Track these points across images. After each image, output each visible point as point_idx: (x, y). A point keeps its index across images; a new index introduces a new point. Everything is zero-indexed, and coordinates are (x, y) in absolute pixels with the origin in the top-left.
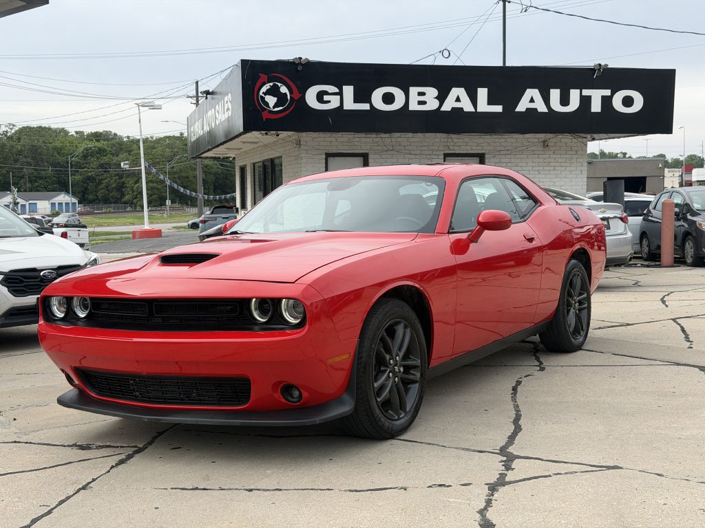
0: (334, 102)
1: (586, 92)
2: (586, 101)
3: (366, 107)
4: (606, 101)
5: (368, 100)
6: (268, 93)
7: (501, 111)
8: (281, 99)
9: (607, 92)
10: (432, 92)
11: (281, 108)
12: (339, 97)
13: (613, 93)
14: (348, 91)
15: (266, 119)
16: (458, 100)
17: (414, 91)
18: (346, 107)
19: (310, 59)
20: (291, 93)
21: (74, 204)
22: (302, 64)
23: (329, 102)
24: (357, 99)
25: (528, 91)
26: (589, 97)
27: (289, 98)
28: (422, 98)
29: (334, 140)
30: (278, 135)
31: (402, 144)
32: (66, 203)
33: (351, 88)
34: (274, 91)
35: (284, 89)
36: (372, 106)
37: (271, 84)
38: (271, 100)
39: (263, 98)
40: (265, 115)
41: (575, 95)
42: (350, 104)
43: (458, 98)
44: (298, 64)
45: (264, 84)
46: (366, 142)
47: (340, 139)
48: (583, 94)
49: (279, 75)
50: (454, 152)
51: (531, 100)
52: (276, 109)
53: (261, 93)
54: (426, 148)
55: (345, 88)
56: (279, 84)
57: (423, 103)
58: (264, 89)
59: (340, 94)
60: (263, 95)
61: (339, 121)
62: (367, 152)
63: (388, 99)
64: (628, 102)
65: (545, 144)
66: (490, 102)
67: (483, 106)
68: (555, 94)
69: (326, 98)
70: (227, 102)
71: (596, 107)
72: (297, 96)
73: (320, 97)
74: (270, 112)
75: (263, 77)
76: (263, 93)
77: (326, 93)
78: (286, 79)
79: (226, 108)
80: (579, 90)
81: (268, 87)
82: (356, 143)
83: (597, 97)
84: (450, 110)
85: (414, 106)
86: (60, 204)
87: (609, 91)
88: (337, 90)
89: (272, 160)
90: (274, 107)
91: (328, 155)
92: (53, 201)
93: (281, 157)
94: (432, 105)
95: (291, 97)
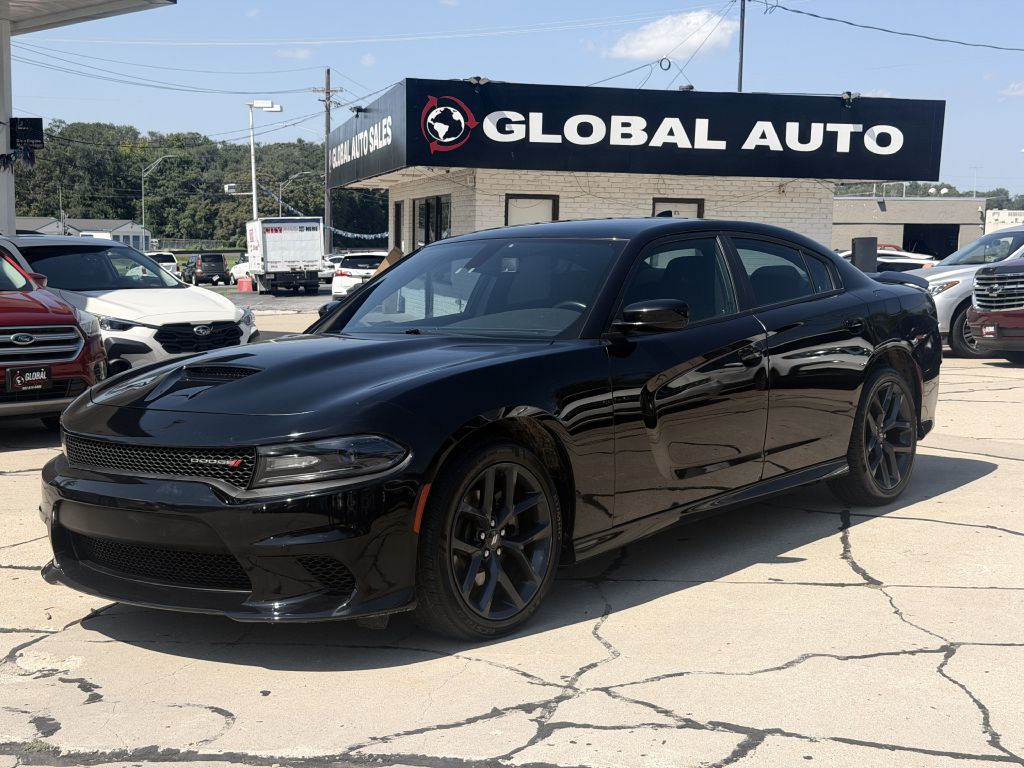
0: (518, 133)
1: (831, 127)
2: (830, 138)
3: (556, 139)
4: (857, 139)
5: (560, 131)
6: (437, 119)
7: (724, 148)
8: (454, 127)
9: (859, 128)
10: (638, 123)
11: (453, 139)
12: (524, 126)
13: (865, 130)
14: (536, 119)
15: (435, 151)
16: (671, 133)
17: (617, 121)
18: (532, 139)
19: (491, 80)
20: (466, 120)
22: (480, 85)
23: (512, 132)
24: (546, 131)
25: (759, 124)
26: (835, 134)
27: (463, 126)
28: (626, 130)
29: (517, 177)
30: (448, 171)
31: (602, 185)
33: (539, 116)
34: (445, 118)
35: (457, 116)
36: (564, 138)
37: (442, 109)
38: (442, 129)
39: (431, 126)
40: (433, 147)
41: (817, 130)
42: (537, 136)
43: (671, 131)
44: (476, 85)
45: (433, 108)
46: (556, 182)
47: (523, 177)
48: (828, 129)
49: (452, 98)
50: (666, 196)
51: (762, 135)
52: (447, 140)
53: (429, 120)
54: (631, 191)
55: (532, 115)
56: (452, 109)
57: (628, 136)
58: (434, 114)
59: (526, 122)
60: (432, 122)
61: (523, 156)
62: (557, 194)
63: (585, 130)
64: (884, 140)
65: (781, 189)
66: (712, 136)
67: (703, 142)
68: (792, 129)
69: (508, 127)
70: (386, 127)
71: (843, 146)
72: (473, 124)
73: (501, 126)
74: (440, 143)
75: (433, 100)
76: (432, 120)
77: (509, 121)
78: (460, 102)
79: (384, 133)
80: (822, 125)
81: (439, 113)
82: (544, 183)
83: (844, 132)
84: (660, 145)
85: (616, 140)
87: (861, 126)
88: (522, 118)
89: (438, 198)
90: (445, 137)
91: (509, 197)
93: (449, 195)
94: (639, 138)
95: (466, 125)
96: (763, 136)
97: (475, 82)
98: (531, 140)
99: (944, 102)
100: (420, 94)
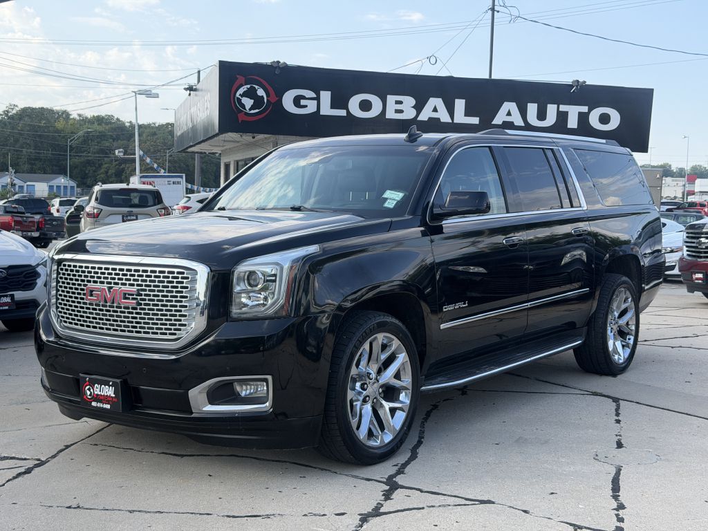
0: (311, 107)
1: (563, 108)
2: (562, 117)
3: (343, 113)
4: (583, 118)
5: (345, 107)
6: (245, 95)
7: (478, 123)
8: (258, 102)
9: (585, 109)
10: (409, 101)
11: (257, 111)
12: (316, 102)
13: (590, 110)
14: (326, 96)
15: (242, 121)
16: (435, 110)
17: (391, 99)
19: (288, 63)
20: (268, 96)
21: (72, 188)
22: (279, 68)
23: (306, 106)
24: (334, 105)
25: (506, 104)
26: (566, 113)
27: (265, 101)
28: (399, 107)
30: (254, 137)
32: (64, 187)
33: (329, 93)
34: (251, 94)
35: (261, 92)
36: (348, 112)
37: (249, 86)
38: (248, 102)
39: (239, 100)
40: (241, 117)
41: (552, 110)
42: (326, 110)
43: (435, 108)
44: (276, 67)
45: (241, 85)
48: (560, 110)
52: (252, 112)
53: (238, 95)
55: (322, 93)
56: (256, 87)
57: (401, 111)
58: (241, 91)
59: (318, 99)
60: (240, 97)
61: (314, 125)
63: (365, 106)
64: (604, 119)
66: (467, 114)
67: (460, 117)
68: (532, 109)
69: (303, 102)
70: (207, 101)
71: (573, 123)
72: (274, 99)
73: (297, 101)
74: (246, 114)
75: (241, 79)
76: (240, 95)
77: (304, 98)
78: (264, 82)
79: (206, 106)
80: (556, 106)
81: (245, 89)
83: (573, 112)
84: (426, 119)
85: (391, 115)
86: (58, 187)
87: (586, 107)
88: (314, 95)
90: (250, 109)
92: (51, 184)
94: (409, 114)
95: (267, 100)
96: (509, 114)
97: (275, 65)
98: (321, 113)
99: (653, 90)
100: (231, 74)
